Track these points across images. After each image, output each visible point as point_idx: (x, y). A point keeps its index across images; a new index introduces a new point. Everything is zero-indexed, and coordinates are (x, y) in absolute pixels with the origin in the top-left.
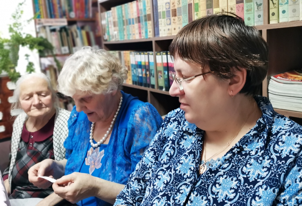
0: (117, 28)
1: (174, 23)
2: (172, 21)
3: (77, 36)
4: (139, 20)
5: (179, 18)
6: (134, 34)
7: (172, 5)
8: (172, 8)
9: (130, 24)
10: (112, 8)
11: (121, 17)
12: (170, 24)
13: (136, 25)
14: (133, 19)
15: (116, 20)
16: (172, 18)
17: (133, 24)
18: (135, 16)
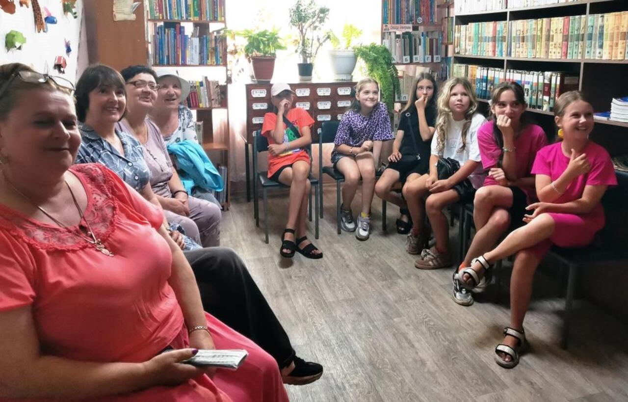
0: (472, 43)
1: (523, 47)
2: (521, 45)
3: (420, 44)
4: (494, 39)
5: (526, 44)
6: (488, 51)
7: (521, 33)
8: (521, 35)
9: (486, 41)
10: (469, 24)
11: (477, 33)
12: (519, 47)
13: (491, 44)
14: (489, 37)
15: (472, 35)
16: (521, 43)
17: (488, 42)
18: (491, 35)
